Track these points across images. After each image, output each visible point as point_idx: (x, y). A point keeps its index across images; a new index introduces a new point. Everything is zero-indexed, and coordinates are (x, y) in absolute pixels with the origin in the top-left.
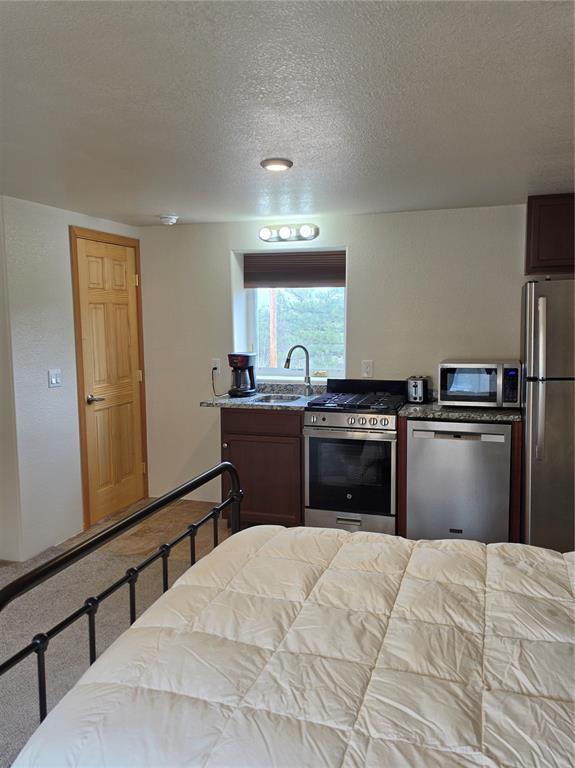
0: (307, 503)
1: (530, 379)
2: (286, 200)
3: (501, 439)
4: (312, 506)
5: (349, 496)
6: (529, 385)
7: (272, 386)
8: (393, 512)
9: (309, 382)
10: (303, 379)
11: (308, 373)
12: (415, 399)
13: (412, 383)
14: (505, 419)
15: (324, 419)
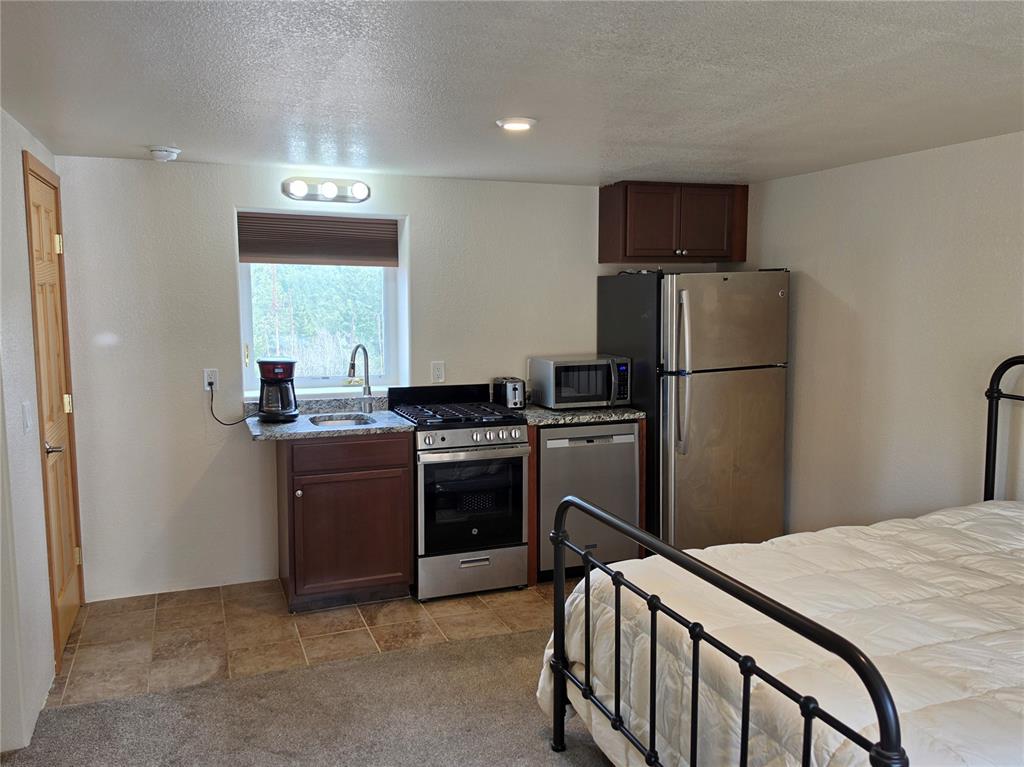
0: (421, 550)
1: (672, 373)
2: (328, 148)
3: (630, 439)
4: (427, 554)
5: (475, 531)
6: (671, 380)
7: (308, 403)
8: (525, 540)
9: (370, 393)
10: (360, 389)
11: (367, 382)
12: (515, 404)
13: (510, 387)
14: (632, 417)
15: (443, 439)
